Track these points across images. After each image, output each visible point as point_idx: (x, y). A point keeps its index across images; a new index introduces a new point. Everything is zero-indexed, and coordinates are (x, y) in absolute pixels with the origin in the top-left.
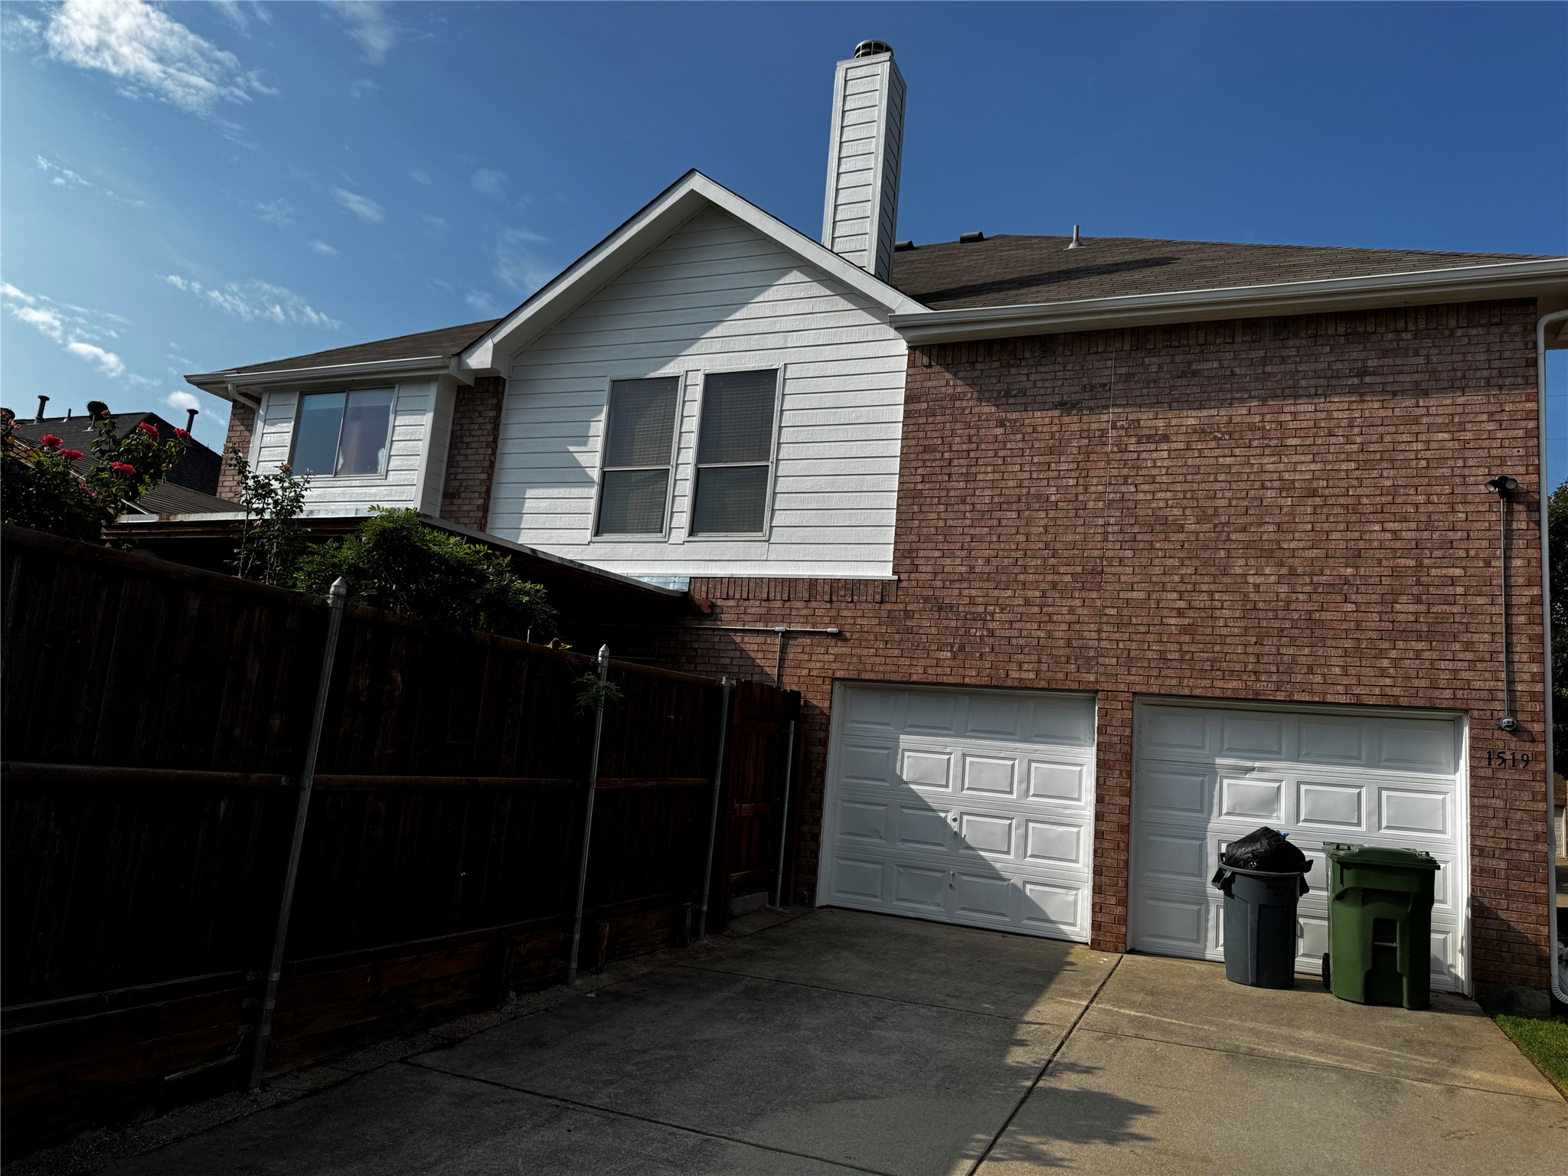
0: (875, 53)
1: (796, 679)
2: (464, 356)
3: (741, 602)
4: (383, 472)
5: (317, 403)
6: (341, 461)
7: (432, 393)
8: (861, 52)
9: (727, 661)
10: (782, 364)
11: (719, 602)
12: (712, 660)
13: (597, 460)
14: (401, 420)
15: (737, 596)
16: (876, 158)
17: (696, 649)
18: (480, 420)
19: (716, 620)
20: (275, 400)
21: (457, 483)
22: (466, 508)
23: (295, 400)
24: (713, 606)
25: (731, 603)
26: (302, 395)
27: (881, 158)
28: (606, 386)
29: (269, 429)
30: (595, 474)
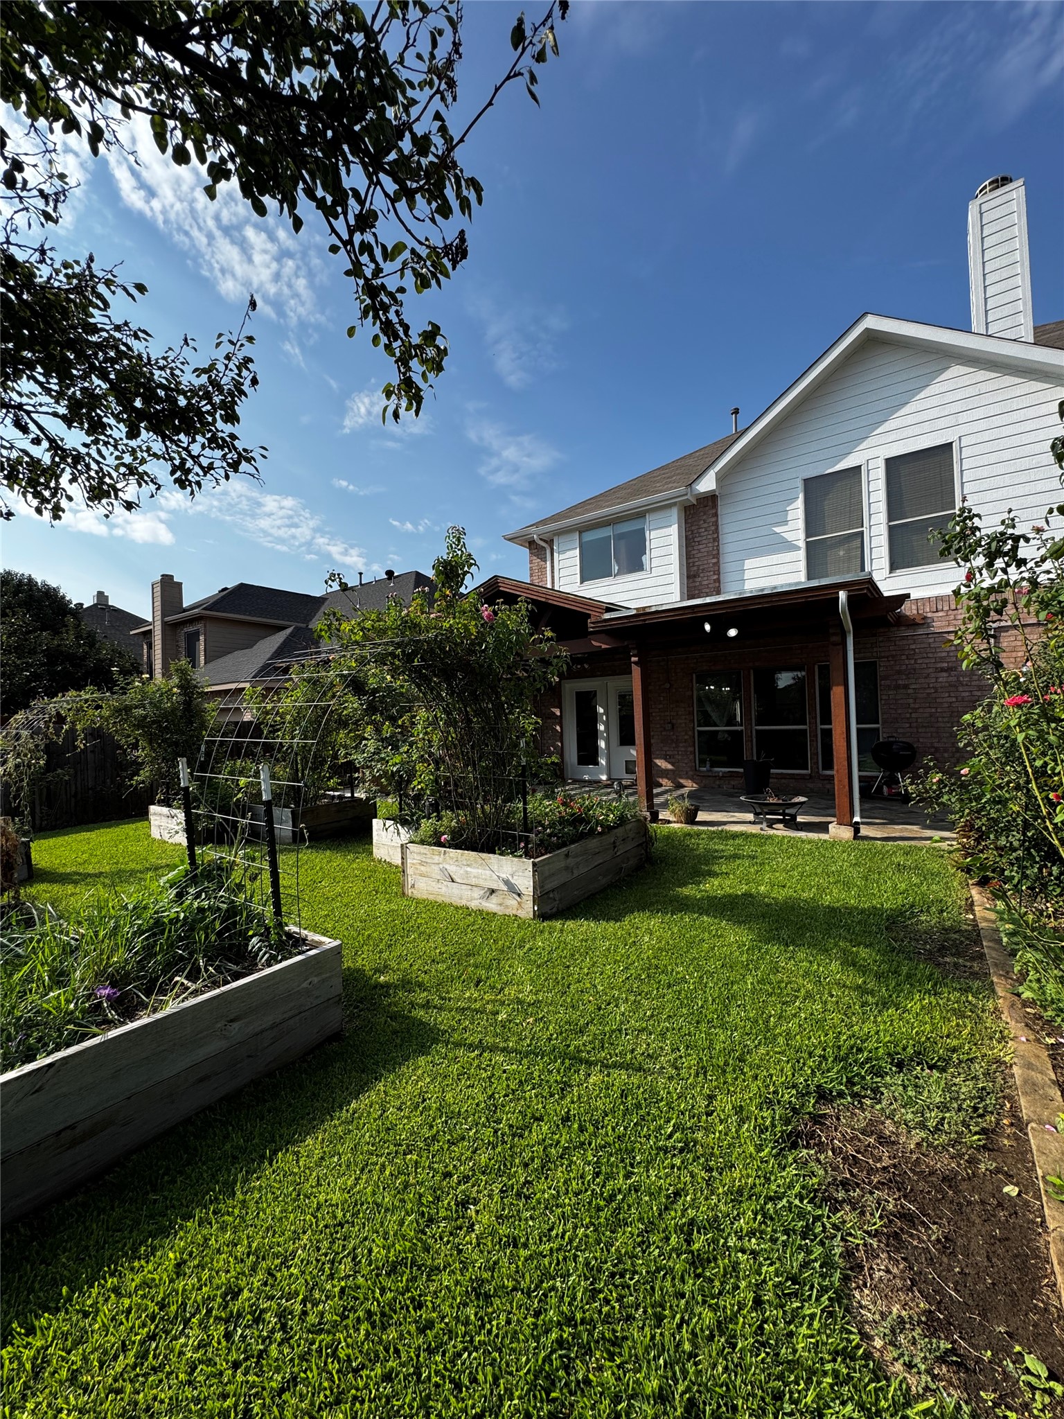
0: (1002, 185)
1: (1013, 660)
2: (693, 486)
3: (950, 612)
4: (648, 569)
5: (590, 536)
6: (617, 568)
7: (674, 514)
8: (988, 189)
9: (944, 654)
10: (956, 438)
11: (929, 615)
12: (930, 655)
13: (801, 535)
14: (654, 534)
15: (946, 608)
16: (1022, 265)
17: (914, 650)
18: (706, 525)
19: (929, 627)
20: (563, 539)
21: (695, 568)
22: (705, 583)
23: (577, 535)
24: (925, 618)
25: (940, 614)
26: (580, 533)
27: (1027, 263)
28: (800, 484)
29: (562, 557)
30: (802, 544)
